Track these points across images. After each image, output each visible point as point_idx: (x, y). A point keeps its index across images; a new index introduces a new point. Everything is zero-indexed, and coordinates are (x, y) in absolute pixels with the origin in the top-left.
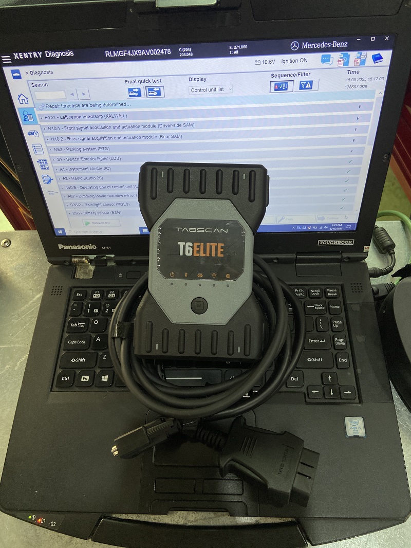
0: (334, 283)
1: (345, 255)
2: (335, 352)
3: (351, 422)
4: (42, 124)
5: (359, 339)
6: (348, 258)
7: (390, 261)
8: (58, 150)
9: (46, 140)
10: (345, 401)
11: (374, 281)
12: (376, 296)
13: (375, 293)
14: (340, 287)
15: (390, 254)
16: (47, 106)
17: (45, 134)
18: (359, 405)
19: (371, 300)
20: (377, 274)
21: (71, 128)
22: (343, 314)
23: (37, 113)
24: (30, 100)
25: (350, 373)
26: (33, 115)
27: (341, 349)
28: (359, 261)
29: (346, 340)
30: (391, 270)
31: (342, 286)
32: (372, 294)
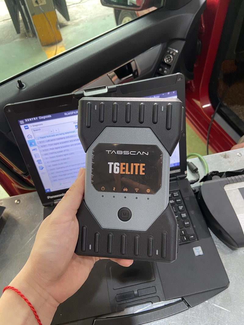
0: (176, 190)
1: (178, 177)
2: (183, 220)
3: (196, 249)
4: (38, 145)
5: (192, 212)
6: (179, 178)
7: (197, 176)
8: (46, 154)
9: (40, 151)
10: (191, 241)
11: (193, 186)
12: (195, 192)
13: (194, 191)
14: (178, 191)
15: (197, 173)
16: (41, 138)
17: (40, 149)
18: (198, 241)
19: (193, 194)
20: (193, 182)
21: (52, 145)
22: (183, 203)
23: (36, 141)
24: (33, 137)
25: (191, 228)
26: (34, 142)
27: (185, 218)
28: (184, 178)
29: (186, 214)
30: (199, 180)
31: (180, 190)
32: (193, 191)
